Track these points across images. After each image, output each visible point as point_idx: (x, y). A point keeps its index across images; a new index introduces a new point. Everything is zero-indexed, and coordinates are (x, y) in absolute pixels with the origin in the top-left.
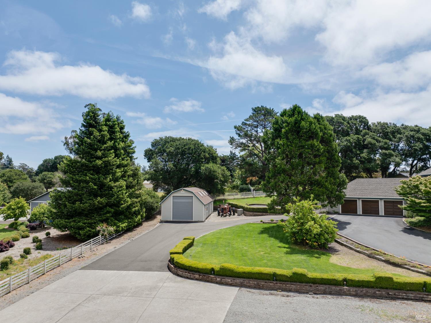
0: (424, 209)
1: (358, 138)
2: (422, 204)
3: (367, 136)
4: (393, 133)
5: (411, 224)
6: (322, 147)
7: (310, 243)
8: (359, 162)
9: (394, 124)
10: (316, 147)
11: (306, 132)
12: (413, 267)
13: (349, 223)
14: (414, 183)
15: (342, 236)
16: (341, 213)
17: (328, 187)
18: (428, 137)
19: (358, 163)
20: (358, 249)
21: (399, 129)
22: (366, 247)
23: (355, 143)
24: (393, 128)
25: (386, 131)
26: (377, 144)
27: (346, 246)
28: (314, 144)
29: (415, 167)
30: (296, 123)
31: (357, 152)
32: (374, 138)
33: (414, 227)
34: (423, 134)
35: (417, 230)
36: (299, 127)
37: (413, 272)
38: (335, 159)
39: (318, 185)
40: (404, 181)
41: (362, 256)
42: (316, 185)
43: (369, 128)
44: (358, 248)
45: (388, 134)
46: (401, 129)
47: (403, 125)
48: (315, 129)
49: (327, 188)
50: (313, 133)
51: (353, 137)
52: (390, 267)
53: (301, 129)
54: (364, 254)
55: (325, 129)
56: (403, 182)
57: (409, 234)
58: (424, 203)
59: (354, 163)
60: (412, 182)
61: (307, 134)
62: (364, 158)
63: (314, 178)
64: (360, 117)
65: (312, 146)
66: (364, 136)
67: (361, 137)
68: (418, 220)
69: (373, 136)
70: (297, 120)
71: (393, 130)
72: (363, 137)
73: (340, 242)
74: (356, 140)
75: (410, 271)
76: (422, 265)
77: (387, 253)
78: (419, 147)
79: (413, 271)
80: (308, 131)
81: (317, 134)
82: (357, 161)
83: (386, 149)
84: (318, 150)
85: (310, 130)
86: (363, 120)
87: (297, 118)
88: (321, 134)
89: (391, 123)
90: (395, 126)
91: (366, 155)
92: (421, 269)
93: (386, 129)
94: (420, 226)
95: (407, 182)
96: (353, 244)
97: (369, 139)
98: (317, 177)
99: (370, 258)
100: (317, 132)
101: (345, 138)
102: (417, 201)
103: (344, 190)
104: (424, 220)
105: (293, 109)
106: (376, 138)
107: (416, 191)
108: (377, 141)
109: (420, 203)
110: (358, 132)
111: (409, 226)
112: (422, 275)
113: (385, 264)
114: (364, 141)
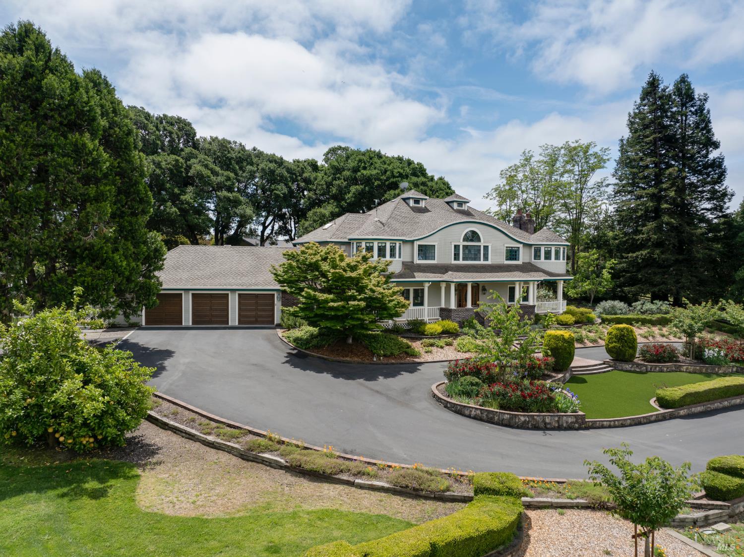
0: (333, 314)
1: (177, 161)
2: (331, 304)
3: (193, 161)
4: (240, 161)
5: (298, 343)
6: (105, 156)
8: (177, 211)
9: (241, 144)
10: (91, 153)
11: (59, 105)
12: (360, 474)
13: (168, 354)
15: (160, 397)
16: (144, 323)
17: (121, 266)
18: (294, 176)
19: (176, 213)
20: (211, 438)
21: (250, 156)
22: (230, 426)
23: (170, 169)
24: (239, 152)
25: (229, 155)
26: (213, 178)
27: (175, 430)
28: (84, 145)
30: (27, 75)
31: (173, 191)
32: (206, 166)
33: (305, 349)
34: (289, 170)
35: (313, 356)
36: (39, 88)
37: (363, 491)
39: (93, 261)
40: (290, 253)
41: (224, 457)
42: (87, 260)
43: (195, 146)
44: (209, 434)
45: (230, 162)
46: (253, 157)
47: (254, 149)
48: (87, 103)
49: (116, 269)
50: (80, 114)
51: (166, 159)
52: (306, 487)
53: (45, 96)
54: (230, 450)
55: (114, 111)
56: (288, 255)
57: (305, 370)
58: (333, 301)
59: (168, 213)
61: (64, 114)
62: (188, 203)
63: (80, 240)
64: (179, 120)
65: (79, 151)
66: (187, 159)
67: (181, 160)
68: (308, 334)
69: (206, 162)
70: (32, 66)
71: (240, 155)
72: (186, 162)
73: (157, 420)
74: (173, 166)
75: (353, 489)
76: (375, 464)
77: (283, 439)
78: (282, 192)
79: (361, 487)
80: (67, 106)
81: (94, 119)
82: (174, 209)
83: (230, 189)
84: (96, 163)
85: (71, 103)
86: (185, 129)
87: (30, 60)
88: (103, 123)
89: (236, 143)
90: (242, 148)
91: (191, 199)
92: (375, 477)
93: (229, 152)
94: (317, 347)
96: (193, 420)
97: (196, 167)
98: (89, 239)
99: (248, 460)
100: (92, 114)
101: (151, 157)
102: (322, 296)
103: (157, 273)
104: (320, 334)
105: (20, 34)
106: (212, 166)
107: (315, 275)
108: (215, 173)
109: (326, 301)
110: (174, 150)
111: (294, 349)
112: (383, 494)
113: (289, 478)
114: (189, 167)
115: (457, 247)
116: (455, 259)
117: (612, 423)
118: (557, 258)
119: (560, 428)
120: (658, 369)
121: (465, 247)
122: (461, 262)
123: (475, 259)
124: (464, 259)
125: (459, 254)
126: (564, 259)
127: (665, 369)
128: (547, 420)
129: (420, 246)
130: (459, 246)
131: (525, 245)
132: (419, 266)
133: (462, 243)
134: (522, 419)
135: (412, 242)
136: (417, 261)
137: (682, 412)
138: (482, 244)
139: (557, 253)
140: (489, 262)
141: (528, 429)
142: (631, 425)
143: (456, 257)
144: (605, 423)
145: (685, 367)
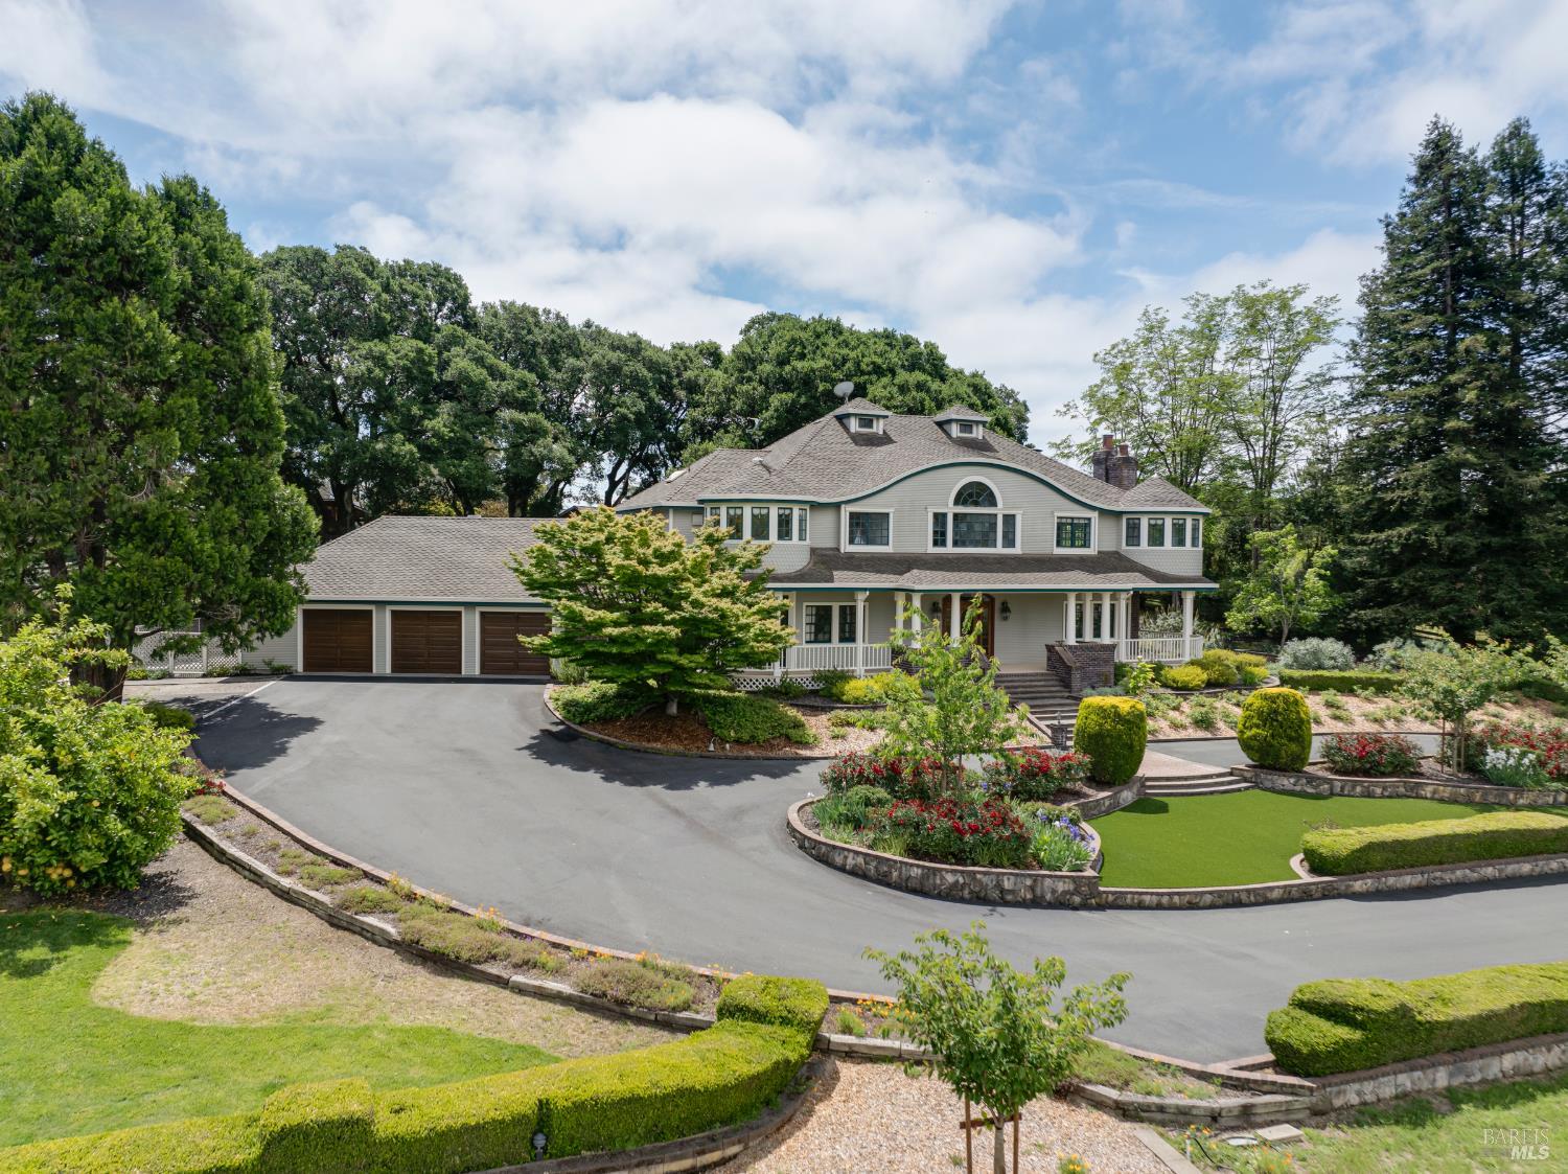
0: (614, 651)
1: (420, 351)
2: (608, 631)
3: (455, 350)
4: (553, 349)
5: (569, 712)
6: (173, 339)
7: (22, 872)
8: (415, 450)
9: (558, 316)
10: (141, 333)
11: (86, 246)
12: (526, 965)
13: (309, 724)
14: (585, 539)
15: (240, 803)
16: (300, 668)
17: (202, 551)
18: (664, 377)
19: (412, 454)
20: (286, 882)
21: (574, 337)
22: (336, 862)
23: (405, 369)
24: (553, 332)
25: (529, 337)
26: (492, 384)
27: (235, 864)
28: (128, 320)
29: (621, 485)
30: (27, 193)
31: (409, 410)
32: (480, 361)
33: (581, 724)
34: (652, 366)
35: (590, 738)
36: (48, 216)
37: (521, 999)
38: (251, 410)
39: (150, 541)
40: (548, 529)
41: (300, 919)
42: (138, 540)
43: (470, 324)
44: (289, 874)
45: (534, 351)
46: (583, 341)
47: (588, 325)
48: (140, 240)
49: (190, 557)
50: (127, 262)
51: (402, 347)
52: (422, 980)
53: (58, 229)
54: (312, 906)
55: (212, 255)
56: (545, 532)
57: (552, 763)
58: (616, 624)
59: (397, 455)
60: (578, 533)
61: (96, 262)
62: (436, 434)
63: (122, 501)
64: (437, 271)
65: (119, 334)
66: (444, 347)
67: (430, 350)
68: (597, 694)
69: (480, 353)
70: (38, 176)
71: (552, 336)
72: (440, 354)
73: (211, 843)
74: (412, 362)
75: (506, 993)
76: (568, 948)
77: (420, 891)
78: (634, 409)
79: (521, 990)
80: (103, 248)
81: (159, 271)
82: (409, 447)
83: (524, 406)
84: (151, 354)
85: (109, 241)
86: (448, 286)
87: (36, 164)
88: (177, 276)
89: (549, 312)
90: (562, 322)
91: (445, 426)
92: (557, 972)
93: (530, 332)
94: (606, 721)
95: (561, 532)
96: (275, 848)
97: (460, 363)
98: (138, 500)
99: (338, 927)
100: (154, 260)
101: (367, 345)
102: (591, 614)
103: (301, 568)
104: (618, 695)
105: (24, 118)
106: (491, 359)
107: (590, 572)
108: (494, 373)
109: (599, 625)
110: (424, 331)
111: (562, 723)
112: (559, 1008)
113: (397, 964)
114: (443, 366)
115: (940, 519)
116: (935, 543)
117: (1165, 900)
118: (1179, 540)
119: (1037, 903)
120: (1358, 789)
121: (956, 516)
122: (949, 549)
123: (985, 544)
124: (955, 544)
125: (944, 534)
126: (1194, 544)
127: (1379, 791)
128: (1007, 884)
129: (853, 515)
130: (944, 515)
131: (1103, 512)
132: (851, 557)
133: (951, 510)
134: (950, 878)
135: (837, 506)
136: (846, 548)
137: (1358, 886)
138: (1000, 511)
139: (1179, 531)
140: (1017, 550)
141: (962, 900)
142: (1212, 906)
143: (939, 539)
144: (1147, 899)
145: (1430, 789)
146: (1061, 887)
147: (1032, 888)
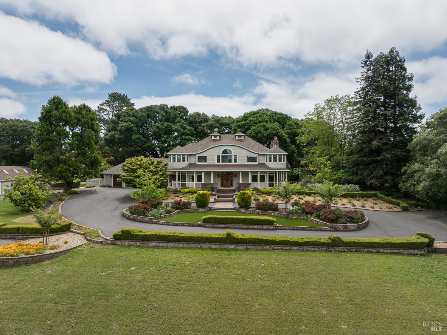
4: (201, 122)
16: (112, 186)
21: (208, 119)
24: (203, 118)
26: (182, 131)
45: (196, 123)
46: (210, 119)
47: (213, 115)
69: (182, 124)
90: (205, 116)
93: (195, 119)
115: (218, 157)
116: (218, 162)
117: (163, 223)
118: (280, 160)
119: (143, 222)
120: (256, 212)
121: (222, 156)
122: (221, 163)
123: (230, 162)
124: (222, 162)
125: (220, 160)
126: (284, 161)
127: (261, 213)
128: (139, 218)
129: (198, 156)
130: (220, 156)
131: (259, 155)
133: (221, 155)
134: (131, 217)
135: (195, 155)
136: (197, 163)
138: (233, 154)
140: (238, 163)
142: (172, 225)
143: (218, 161)
144: (160, 223)
146: (147, 219)
147: (142, 219)
